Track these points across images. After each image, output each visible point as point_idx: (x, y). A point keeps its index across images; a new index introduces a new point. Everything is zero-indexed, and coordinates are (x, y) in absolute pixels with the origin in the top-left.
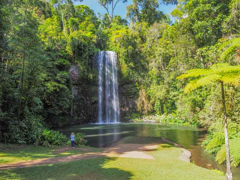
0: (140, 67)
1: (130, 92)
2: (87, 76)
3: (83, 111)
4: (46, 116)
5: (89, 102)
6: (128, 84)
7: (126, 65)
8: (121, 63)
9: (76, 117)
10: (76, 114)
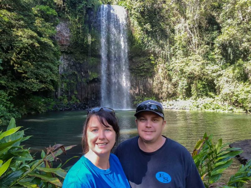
0: (159, 32)
1: (141, 68)
2: (83, 40)
3: (76, 93)
4: (15, 93)
5: (84, 80)
6: (140, 56)
7: (140, 28)
8: (132, 25)
9: (66, 100)
10: (66, 96)
